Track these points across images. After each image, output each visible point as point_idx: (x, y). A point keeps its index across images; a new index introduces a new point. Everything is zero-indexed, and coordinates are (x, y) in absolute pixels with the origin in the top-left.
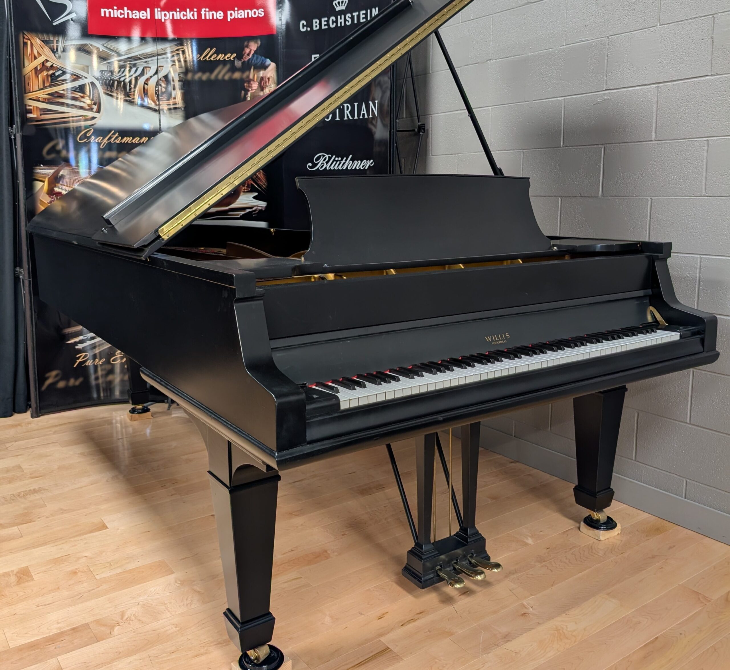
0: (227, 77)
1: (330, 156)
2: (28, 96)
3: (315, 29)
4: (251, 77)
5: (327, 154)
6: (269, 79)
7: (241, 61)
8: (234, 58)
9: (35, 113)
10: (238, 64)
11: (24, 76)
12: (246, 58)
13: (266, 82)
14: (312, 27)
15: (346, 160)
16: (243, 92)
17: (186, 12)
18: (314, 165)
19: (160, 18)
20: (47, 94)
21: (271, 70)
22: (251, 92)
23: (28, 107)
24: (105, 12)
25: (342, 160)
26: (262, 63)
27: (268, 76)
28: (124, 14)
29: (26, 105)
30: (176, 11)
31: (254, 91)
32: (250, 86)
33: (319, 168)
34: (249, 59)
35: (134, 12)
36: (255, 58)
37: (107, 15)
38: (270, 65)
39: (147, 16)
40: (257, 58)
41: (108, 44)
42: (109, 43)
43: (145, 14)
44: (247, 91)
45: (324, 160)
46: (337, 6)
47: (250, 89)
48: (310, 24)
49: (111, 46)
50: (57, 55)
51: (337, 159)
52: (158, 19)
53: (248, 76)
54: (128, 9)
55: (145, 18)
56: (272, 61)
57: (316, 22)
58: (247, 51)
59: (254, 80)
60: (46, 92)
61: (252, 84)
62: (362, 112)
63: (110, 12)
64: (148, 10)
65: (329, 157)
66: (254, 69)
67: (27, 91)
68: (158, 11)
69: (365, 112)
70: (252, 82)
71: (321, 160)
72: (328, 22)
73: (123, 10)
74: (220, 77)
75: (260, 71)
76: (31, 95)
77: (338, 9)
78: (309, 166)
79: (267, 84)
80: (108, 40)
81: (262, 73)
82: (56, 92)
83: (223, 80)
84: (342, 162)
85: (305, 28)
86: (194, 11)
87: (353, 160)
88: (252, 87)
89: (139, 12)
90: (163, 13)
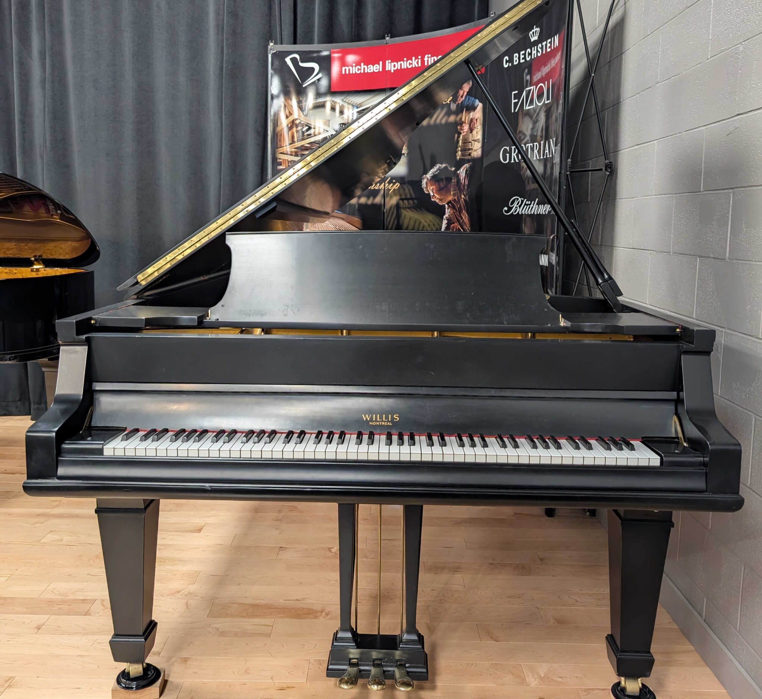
0: (443, 121)
1: (523, 199)
2: (278, 151)
3: (515, 63)
4: (463, 119)
5: (520, 198)
6: (477, 120)
7: (456, 103)
8: (450, 101)
9: (284, 165)
10: (453, 107)
11: (277, 134)
12: (460, 100)
13: (474, 124)
14: (513, 63)
15: (534, 204)
16: (456, 135)
17: (412, 60)
18: (510, 209)
19: (390, 69)
20: (295, 148)
21: (479, 111)
22: (462, 134)
23: (278, 160)
24: (345, 70)
25: (530, 204)
26: (472, 104)
27: (476, 117)
28: (360, 69)
29: (277, 159)
30: (404, 61)
31: (465, 133)
32: (462, 128)
33: (513, 212)
34: (463, 101)
35: (369, 66)
36: (467, 99)
37: (347, 72)
38: (478, 105)
39: (379, 69)
40: (469, 99)
41: (347, 99)
42: (347, 97)
43: (378, 67)
44: (459, 134)
45: (517, 204)
46: (532, 37)
47: (462, 132)
48: (511, 60)
49: (349, 100)
50: (305, 113)
51: (527, 203)
52: (388, 70)
53: (461, 119)
54: (364, 65)
55: (377, 71)
56: (480, 102)
57: (516, 56)
58: (461, 92)
59: (465, 123)
60: (294, 146)
61: (463, 127)
62: (546, 152)
63: (349, 70)
64: (381, 63)
65: (521, 200)
66: (466, 110)
67: (279, 146)
68: (389, 63)
69: (548, 151)
70: (464, 125)
71: (515, 205)
72: (525, 54)
73: (361, 66)
74: (438, 121)
75: (470, 113)
76: (281, 150)
77: (533, 40)
78: (505, 211)
79: (475, 126)
80: (346, 95)
81: (472, 115)
82: (303, 146)
83: (441, 124)
84: (531, 206)
85: (508, 64)
86: (418, 59)
87: (538, 204)
88: (463, 129)
89: (373, 66)
90: (393, 64)
